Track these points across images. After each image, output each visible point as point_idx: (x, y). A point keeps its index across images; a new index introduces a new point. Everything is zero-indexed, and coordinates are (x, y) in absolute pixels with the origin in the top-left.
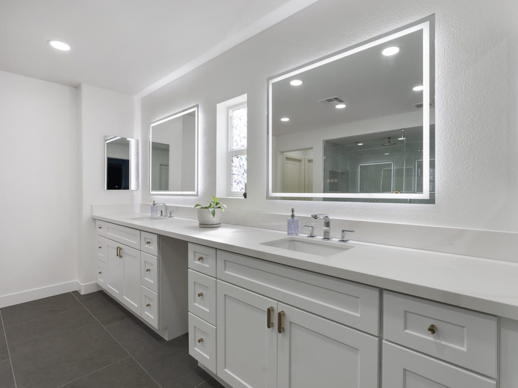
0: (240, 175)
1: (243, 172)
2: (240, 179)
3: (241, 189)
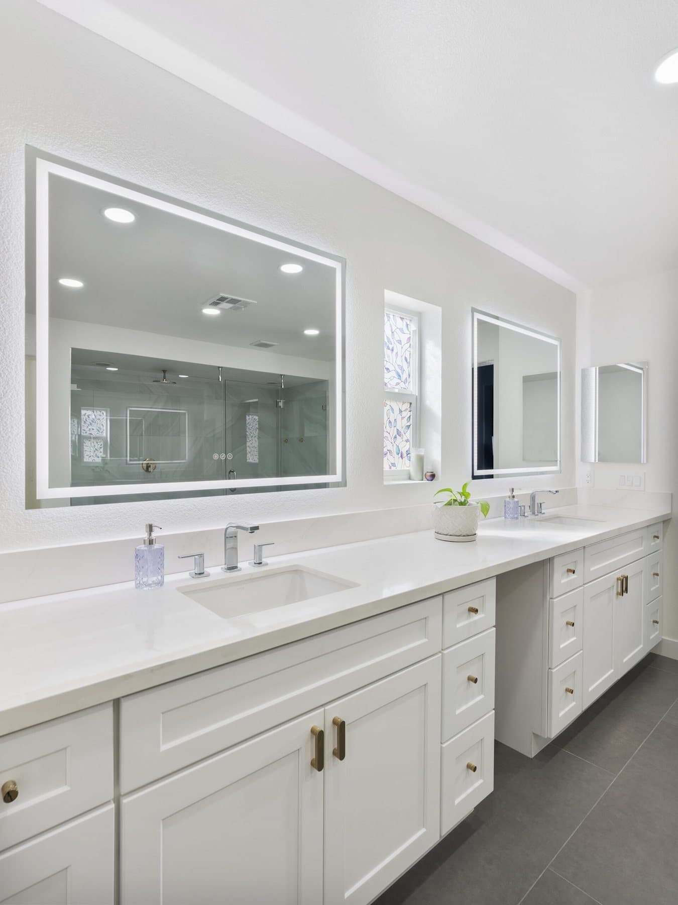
2: (390, 447)
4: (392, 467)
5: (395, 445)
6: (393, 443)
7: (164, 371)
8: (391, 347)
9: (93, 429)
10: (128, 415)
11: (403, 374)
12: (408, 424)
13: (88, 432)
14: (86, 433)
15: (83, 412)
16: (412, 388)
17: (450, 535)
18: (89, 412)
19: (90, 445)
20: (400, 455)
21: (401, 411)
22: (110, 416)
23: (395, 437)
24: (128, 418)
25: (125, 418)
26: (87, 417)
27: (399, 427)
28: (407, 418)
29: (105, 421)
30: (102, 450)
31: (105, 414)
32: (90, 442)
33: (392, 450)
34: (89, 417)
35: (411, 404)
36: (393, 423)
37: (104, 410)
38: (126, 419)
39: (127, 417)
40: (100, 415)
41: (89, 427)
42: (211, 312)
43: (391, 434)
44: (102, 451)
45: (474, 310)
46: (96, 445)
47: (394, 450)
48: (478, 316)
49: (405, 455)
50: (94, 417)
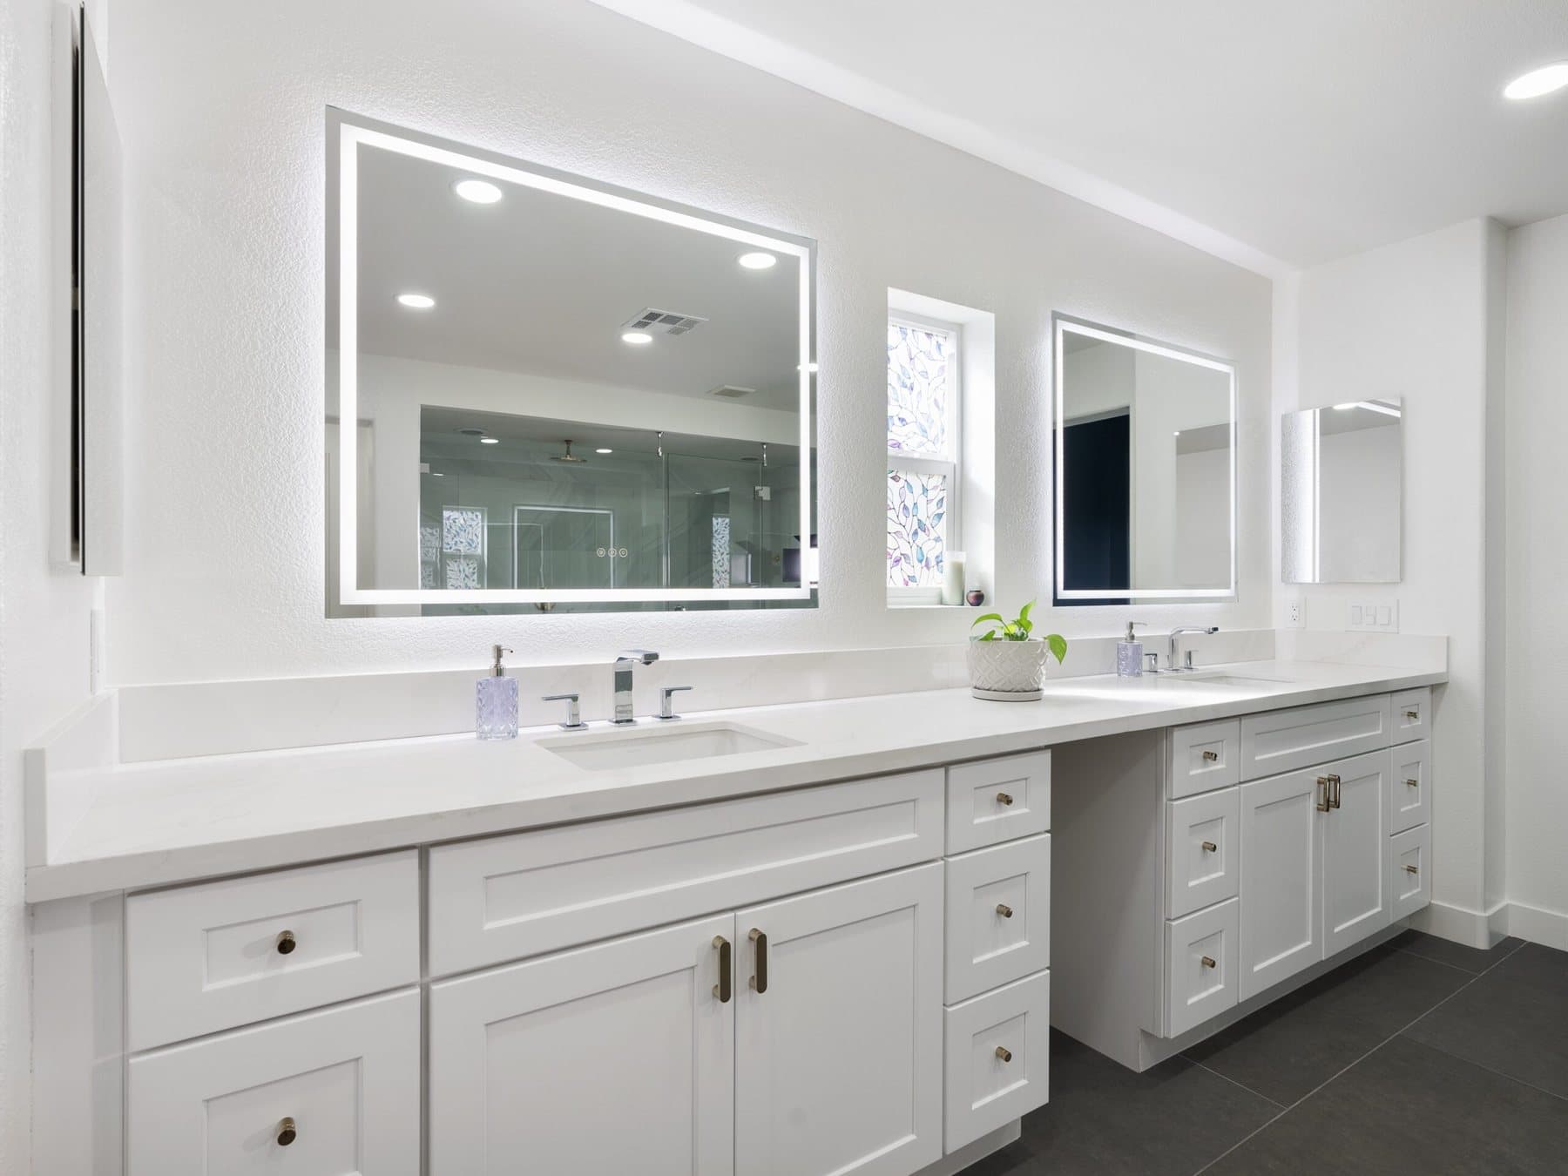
0: (905, 536)
1: (916, 526)
2: (905, 549)
3: (907, 579)
4: (910, 583)
5: (914, 547)
6: (911, 542)
7: (568, 442)
8: (908, 383)
9: (461, 542)
10: (516, 520)
11: (930, 428)
12: (940, 511)
13: (454, 547)
14: (451, 548)
15: (446, 514)
16: (947, 452)
17: (995, 690)
18: (455, 514)
19: (456, 569)
20: (924, 562)
21: (925, 490)
22: (488, 522)
23: (916, 533)
24: (516, 524)
25: (511, 524)
26: (451, 521)
27: (922, 516)
28: (936, 500)
29: (480, 529)
30: (475, 577)
31: (480, 517)
32: (456, 565)
33: (910, 555)
34: (455, 522)
35: (945, 477)
36: (911, 510)
37: (476, 510)
38: (513, 526)
39: (513, 522)
40: (472, 519)
41: (455, 539)
42: (638, 338)
43: (908, 527)
44: (476, 579)
45: (1056, 316)
46: (467, 569)
47: (913, 553)
48: (1064, 326)
49: (933, 562)
50: (462, 521)
